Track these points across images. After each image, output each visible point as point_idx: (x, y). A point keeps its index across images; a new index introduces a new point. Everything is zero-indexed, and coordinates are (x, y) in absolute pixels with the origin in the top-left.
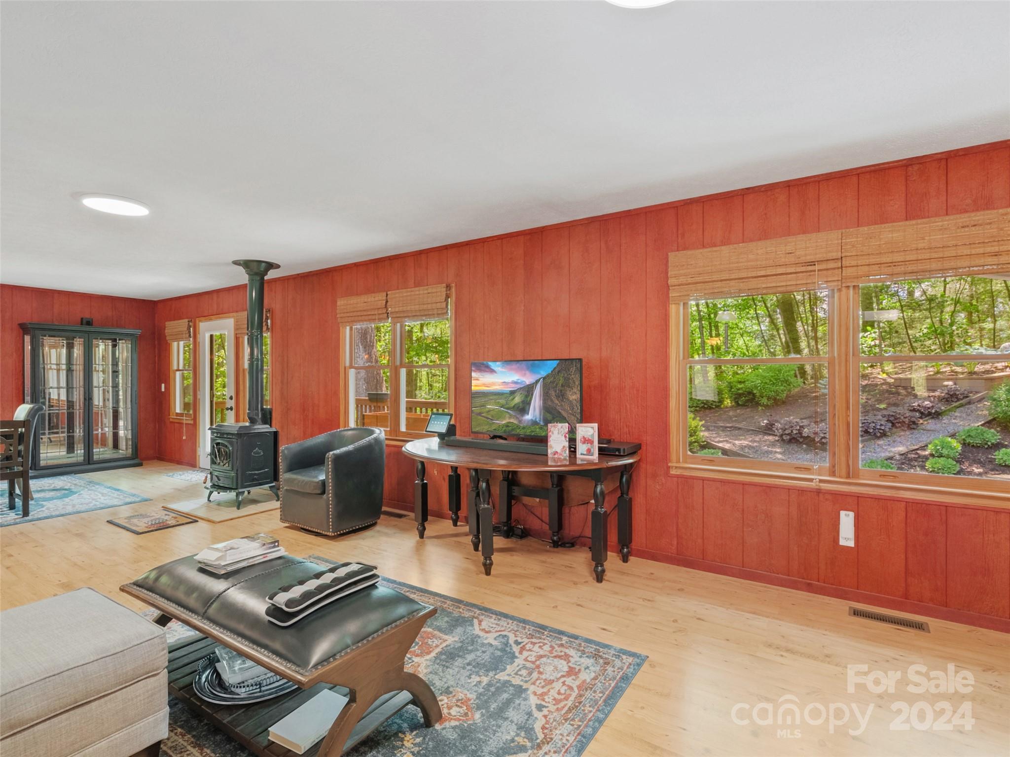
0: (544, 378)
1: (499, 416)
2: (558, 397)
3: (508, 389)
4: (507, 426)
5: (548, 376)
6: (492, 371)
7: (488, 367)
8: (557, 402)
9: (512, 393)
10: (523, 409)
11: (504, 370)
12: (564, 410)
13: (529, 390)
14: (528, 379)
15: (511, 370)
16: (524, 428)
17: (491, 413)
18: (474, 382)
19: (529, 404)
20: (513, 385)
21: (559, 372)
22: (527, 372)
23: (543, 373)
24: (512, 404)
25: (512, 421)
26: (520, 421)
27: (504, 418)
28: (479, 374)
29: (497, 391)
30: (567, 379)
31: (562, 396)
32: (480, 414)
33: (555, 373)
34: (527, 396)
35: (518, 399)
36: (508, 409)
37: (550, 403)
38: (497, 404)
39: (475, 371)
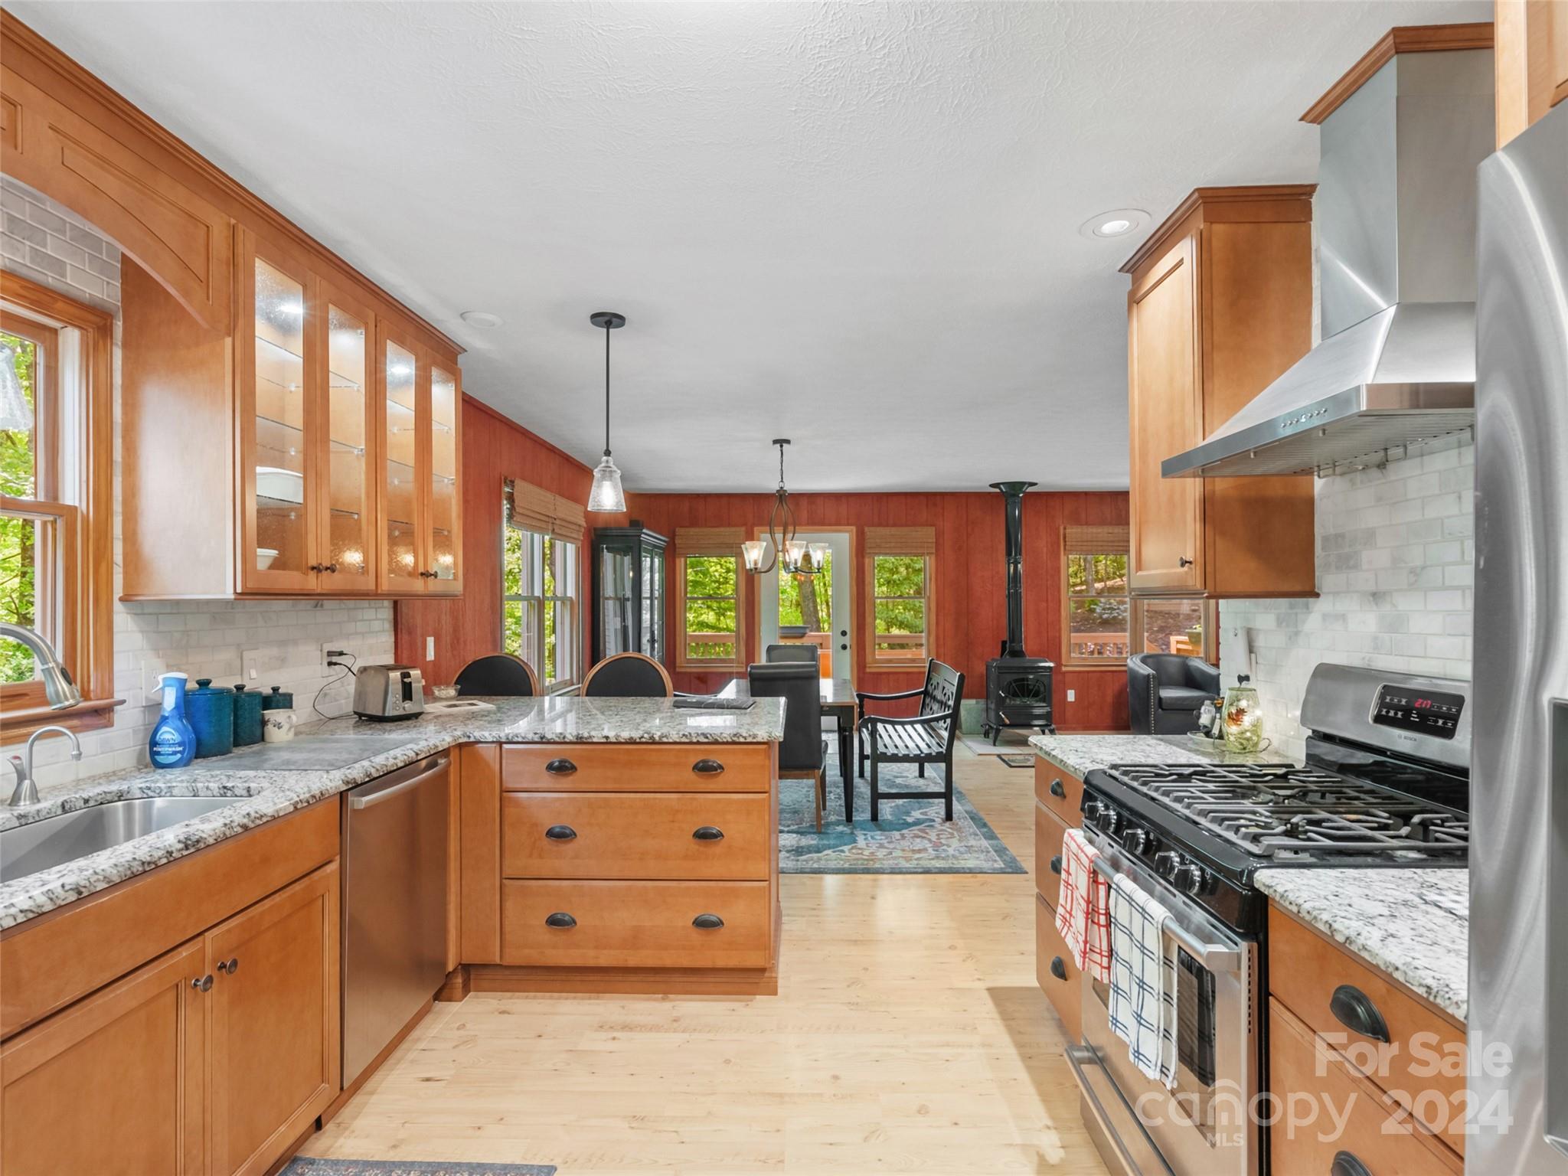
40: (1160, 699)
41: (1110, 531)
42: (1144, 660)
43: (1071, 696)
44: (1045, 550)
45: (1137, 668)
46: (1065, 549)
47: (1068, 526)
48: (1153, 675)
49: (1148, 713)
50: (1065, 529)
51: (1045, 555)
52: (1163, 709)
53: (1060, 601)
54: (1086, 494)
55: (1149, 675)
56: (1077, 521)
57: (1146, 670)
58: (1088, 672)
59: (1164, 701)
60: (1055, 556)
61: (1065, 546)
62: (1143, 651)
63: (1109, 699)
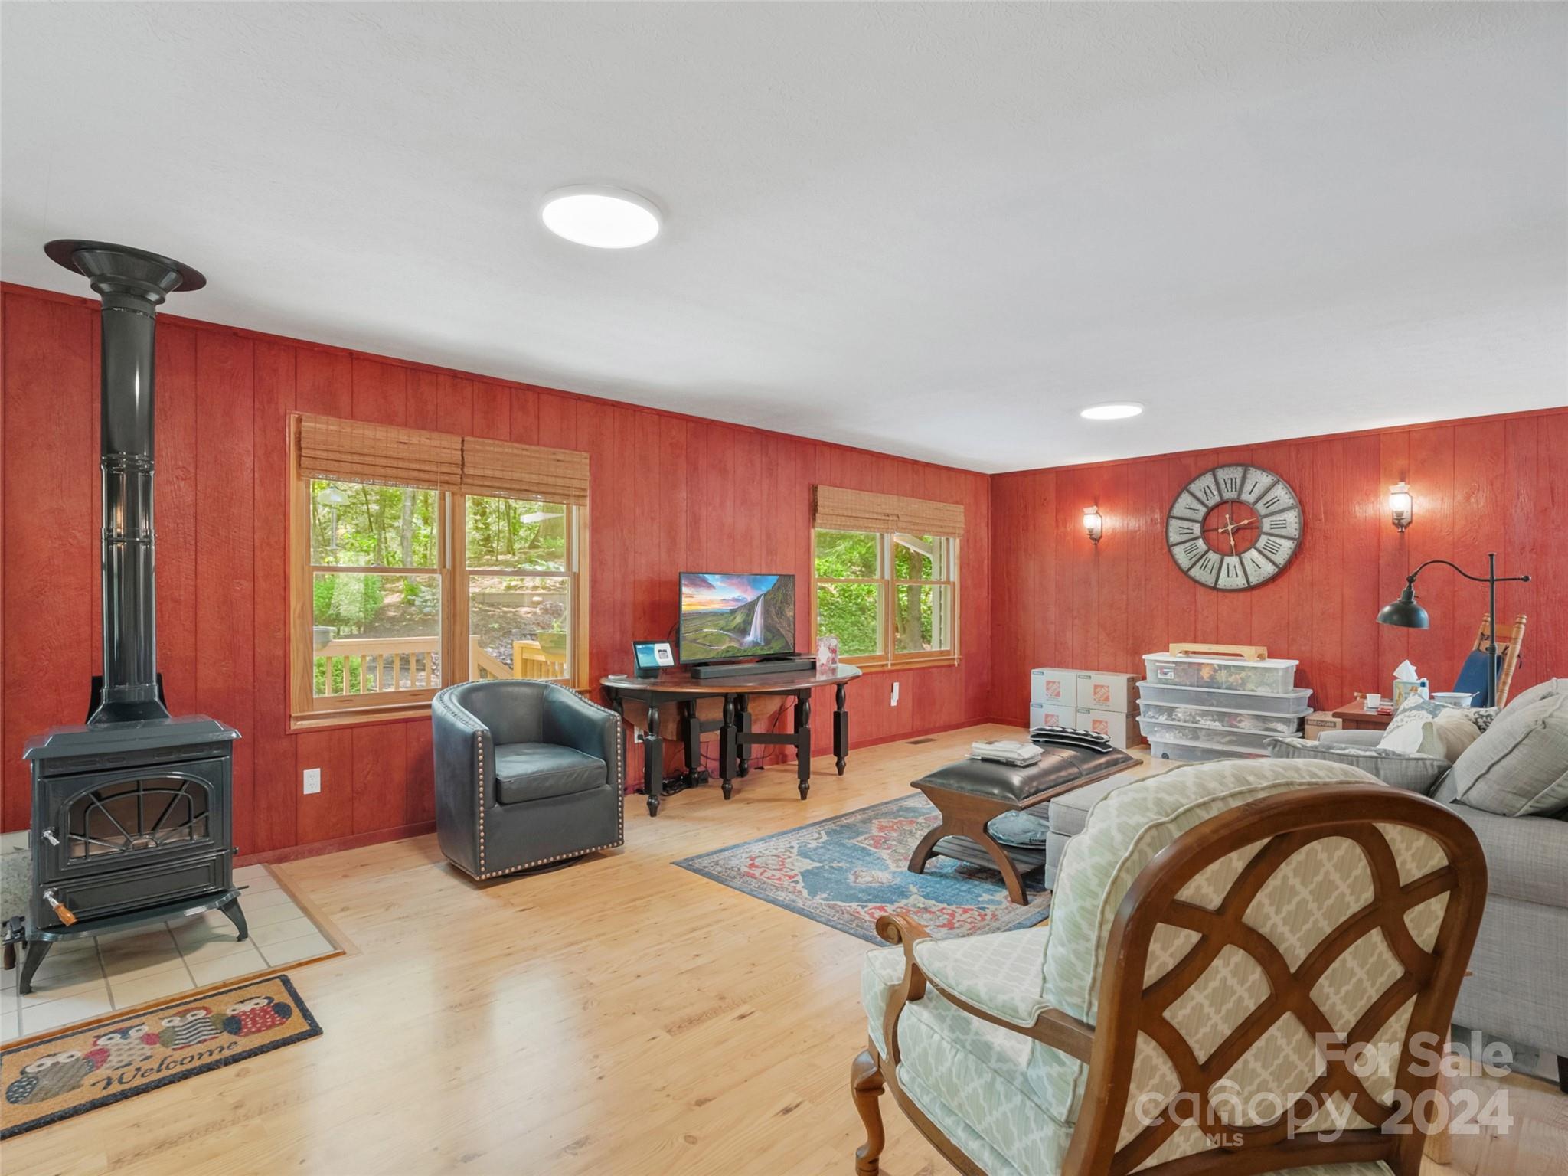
0: (765, 595)
1: (719, 640)
2: (777, 614)
3: (729, 607)
4: (727, 651)
5: (768, 592)
6: (710, 586)
7: (705, 581)
8: (776, 619)
9: (733, 612)
10: (744, 630)
11: (723, 585)
12: (783, 627)
13: (750, 607)
14: (749, 596)
15: (732, 584)
16: (745, 651)
17: (709, 638)
18: (685, 601)
19: (751, 623)
20: (734, 603)
21: (779, 587)
22: (749, 588)
23: (764, 589)
24: (733, 625)
25: (733, 644)
26: (741, 644)
27: (724, 643)
28: (693, 589)
29: (716, 611)
30: (785, 595)
31: (780, 613)
32: (694, 641)
33: (776, 588)
34: (748, 615)
35: (739, 619)
36: (728, 631)
37: (770, 621)
38: (716, 626)
39: (687, 586)
40: (497, 783)
41: (404, 438)
42: (466, 701)
43: (312, 781)
44: (249, 461)
45: (450, 718)
46: (299, 464)
47: (306, 415)
48: (484, 736)
49: (473, 814)
50: (299, 420)
51: (247, 475)
52: (501, 804)
53: (286, 578)
54: (353, 356)
55: (474, 736)
56: (329, 407)
57: (470, 723)
58: (352, 727)
59: (505, 787)
60: (275, 476)
61: (299, 457)
62: (467, 679)
63: (398, 776)
